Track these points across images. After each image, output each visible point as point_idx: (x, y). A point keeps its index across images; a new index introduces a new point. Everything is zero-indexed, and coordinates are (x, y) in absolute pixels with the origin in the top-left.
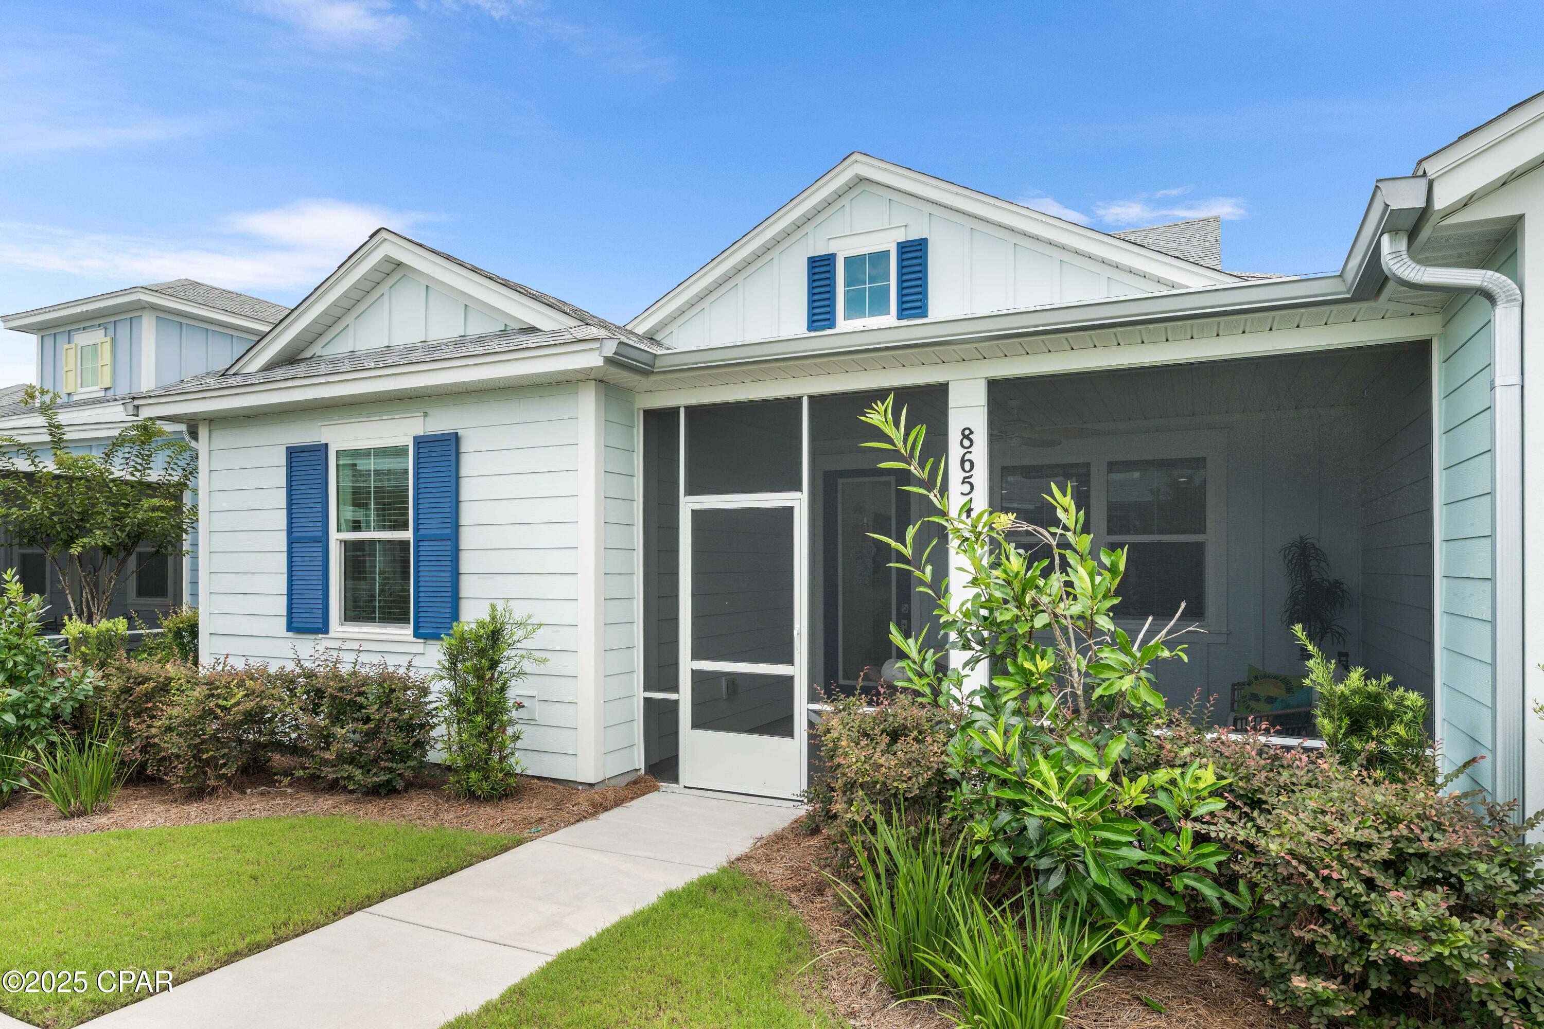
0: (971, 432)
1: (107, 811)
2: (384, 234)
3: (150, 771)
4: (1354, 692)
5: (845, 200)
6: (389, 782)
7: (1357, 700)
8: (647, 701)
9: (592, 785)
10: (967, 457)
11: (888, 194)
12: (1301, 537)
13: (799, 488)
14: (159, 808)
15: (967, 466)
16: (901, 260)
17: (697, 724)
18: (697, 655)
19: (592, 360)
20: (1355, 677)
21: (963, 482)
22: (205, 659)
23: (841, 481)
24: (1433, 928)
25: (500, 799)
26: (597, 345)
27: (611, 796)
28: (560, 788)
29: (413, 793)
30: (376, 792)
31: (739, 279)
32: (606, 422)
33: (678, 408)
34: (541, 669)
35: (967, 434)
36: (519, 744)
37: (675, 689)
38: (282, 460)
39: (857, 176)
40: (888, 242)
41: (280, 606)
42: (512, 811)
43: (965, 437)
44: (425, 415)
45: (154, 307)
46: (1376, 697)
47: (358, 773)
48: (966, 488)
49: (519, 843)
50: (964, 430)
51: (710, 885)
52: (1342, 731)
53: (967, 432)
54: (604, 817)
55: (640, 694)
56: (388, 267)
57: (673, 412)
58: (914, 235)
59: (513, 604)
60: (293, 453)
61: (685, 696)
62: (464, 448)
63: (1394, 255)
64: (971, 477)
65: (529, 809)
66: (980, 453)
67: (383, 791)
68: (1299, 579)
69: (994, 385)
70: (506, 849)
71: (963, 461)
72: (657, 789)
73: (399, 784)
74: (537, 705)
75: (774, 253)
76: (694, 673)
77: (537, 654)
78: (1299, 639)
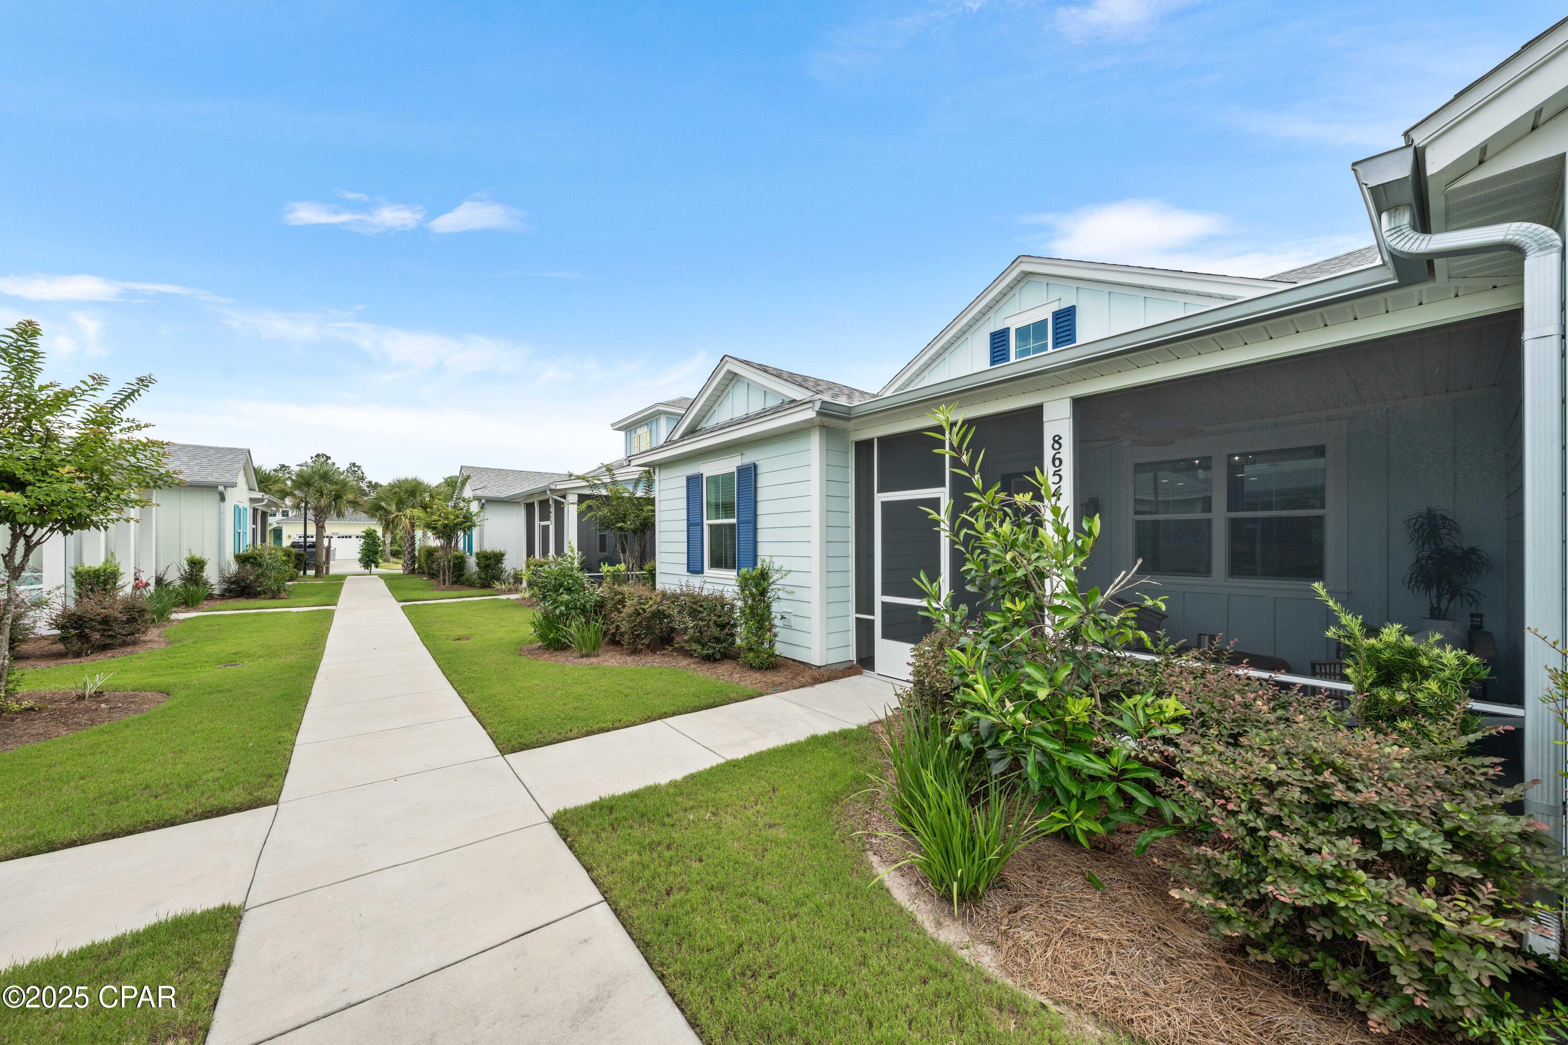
0: (1060, 438)
1: (598, 656)
2: (727, 359)
3: (617, 639)
4: (1388, 646)
5: (1016, 291)
6: (713, 654)
7: (1386, 655)
8: (857, 619)
9: (819, 667)
10: (1057, 456)
11: (1045, 280)
12: (1429, 509)
13: (943, 485)
14: (618, 657)
15: (1057, 462)
16: (1055, 324)
17: (885, 636)
18: (884, 593)
19: (809, 414)
20: (1391, 633)
21: (1054, 475)
22: (658, 586)
23: (1013, 481)
24: (1332, 876)
25: (767, 669)
26: (810, 405)
27: (826, 675)
28: (802, 666)
29: (726, 661)
30: (709, 659)
31: (946, 355)
32: (827, 451)
33: (873, 439)
34: (790, 597)
35: (1057, 440)
36: (777, 639)
37: (873, 614)
38: (684, 483)
39: (1023, 272)
40: (1046, 313)
41: (684, 559)
42: (771, 677)
43: (1055, 442)
44: (742, 454)
45: (665, 413)
46: (1411, 653)
47: (698, 647)
48: (1057, 479)
49: (761, 695)
50: (1055, 437)
51: (844, 736)
52: (1369, 681)
53: (1057, 438)
54: (819, 687)
55: (853, 615)
56: (730, 376)
57: (869, 442)
58: (1064, 305)
59: (774, 559)
60: (689, 479)
61: (877, 618)
62: (760, 471)
63: (1393, 231)
64: (1060, 470)
65: (779, 677)
66: (1067, 453)
67: (712, 659)
68: (1426, 546)
69: (1078, 402)
70: (751, 697)
71: (1054, 460)
72: (861, 673)
73: (718, 656)
74: (793, 617)
75: (968, 335)
76: (883, 604)
77: (788, 588)
78: (1321, 596)
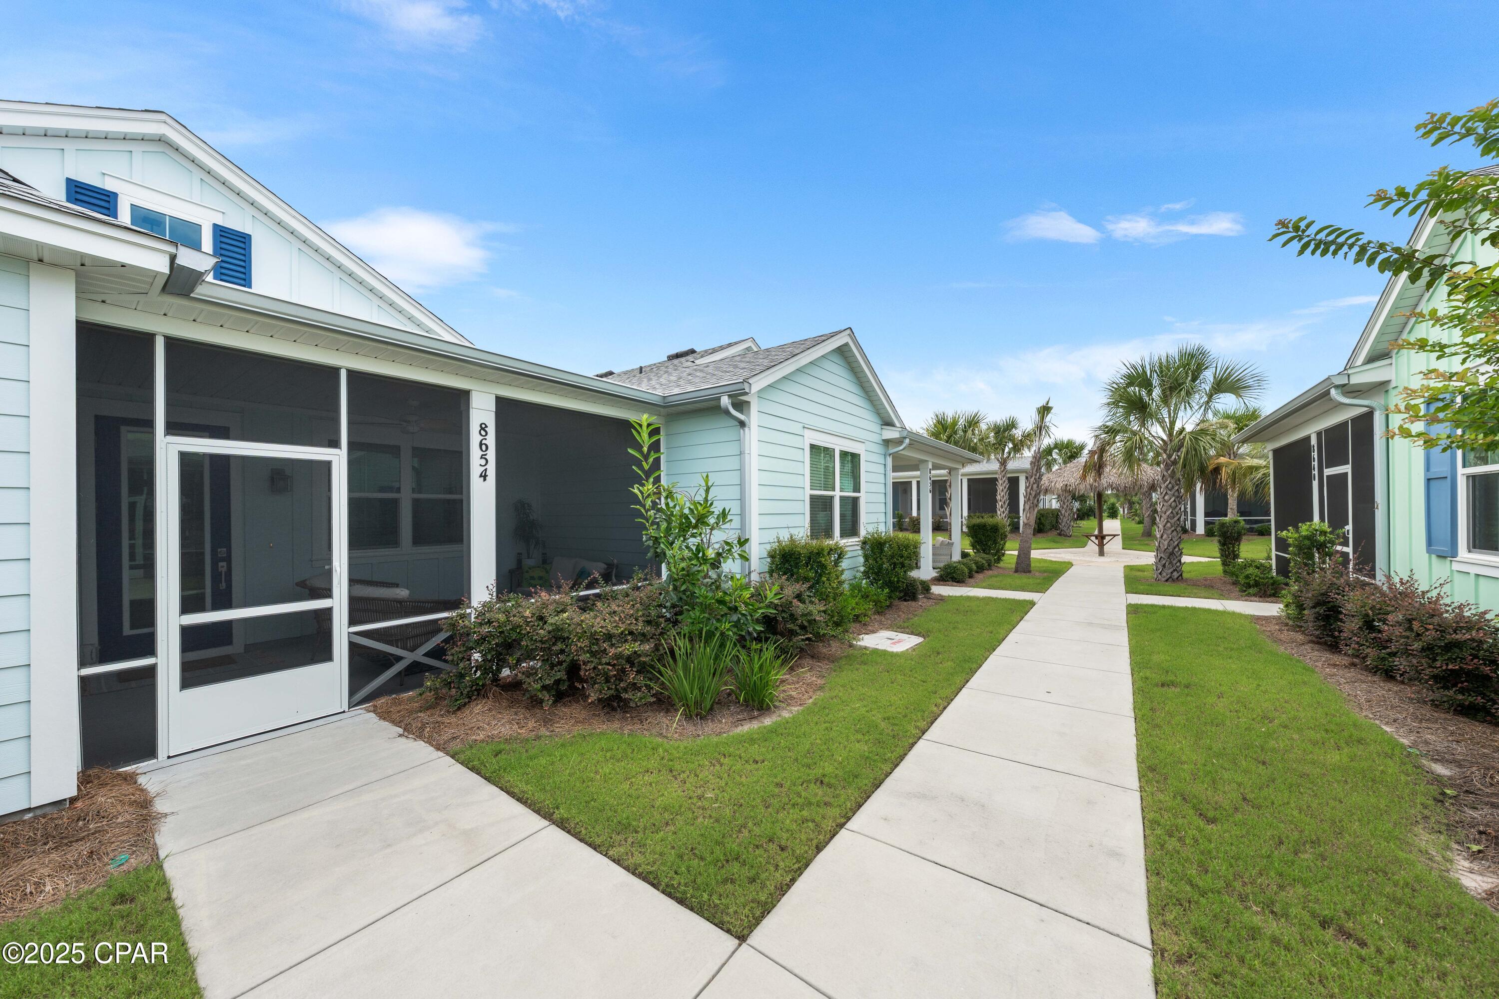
0: (486, 427)
8: (83, 680)
10: (484, 442)
15: (484, 447)
16: (218, 241)
18: (183, 610)
21: (481, 458)
35: (482, 427)
39: (164, 136)
40: (200, 218)
48: (483, 462)
50: (481, 424)
58: (233, 225)
64: (486, 455)
66: (491, 441)
69: (500, 401)
71: (481, 444)
76: (183, 629)
